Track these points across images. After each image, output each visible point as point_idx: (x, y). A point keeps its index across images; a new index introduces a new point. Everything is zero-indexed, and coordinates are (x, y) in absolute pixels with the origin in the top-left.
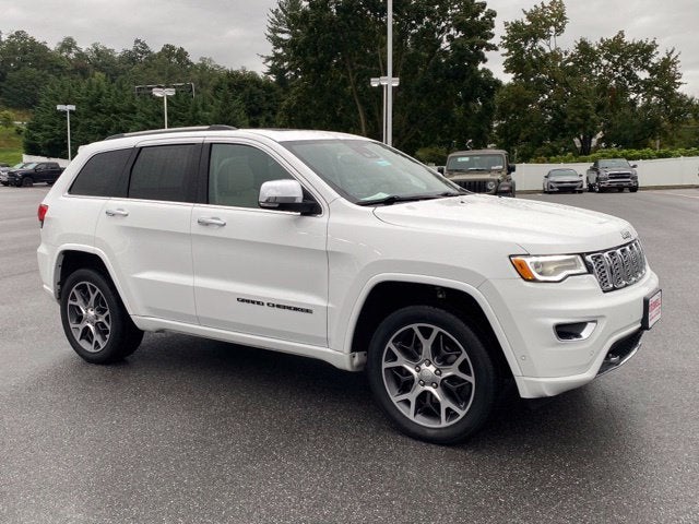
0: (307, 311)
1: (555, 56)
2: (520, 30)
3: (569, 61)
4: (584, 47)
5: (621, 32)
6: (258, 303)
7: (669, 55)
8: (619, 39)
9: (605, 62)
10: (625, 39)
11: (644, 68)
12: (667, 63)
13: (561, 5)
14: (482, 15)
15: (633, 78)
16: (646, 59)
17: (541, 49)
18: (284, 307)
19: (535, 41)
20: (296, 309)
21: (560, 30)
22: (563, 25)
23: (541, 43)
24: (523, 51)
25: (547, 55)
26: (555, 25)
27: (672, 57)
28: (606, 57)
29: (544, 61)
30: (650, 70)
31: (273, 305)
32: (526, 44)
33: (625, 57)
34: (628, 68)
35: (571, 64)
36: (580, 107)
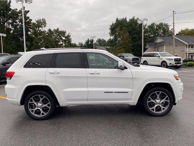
0: (127, 92)
1: (44, 32)
2: (35, 25)
3: (46, 34)
4: (50, 30)
5: (58, 28)
6: (111, 92)
7: (69, 34)
8: (58, 29)
9: (55, 35)
10: (59, 30)
11: (64, 37)
12: (69, 36)
13: (45, 20)
14: (28, 20)
15: (62, 39)
16: (64, 35)
17: (40, 30)
18: (120, 92)
19: (39, 28)
20: (123, 92)
21: (45, 26)
22: (46, 25)
23: (40, 28)
24: (36, 30)
25: (42, 32)
26: (44, 25)
27: (70, 35)
28: (55, 33)
29: (41, 33)
30: (65, 37)
31: (116, 92)
32: (37, 29)
33: (59, 34)
34: (60, 36)
35: (47, 34)
36: (52, 45)
